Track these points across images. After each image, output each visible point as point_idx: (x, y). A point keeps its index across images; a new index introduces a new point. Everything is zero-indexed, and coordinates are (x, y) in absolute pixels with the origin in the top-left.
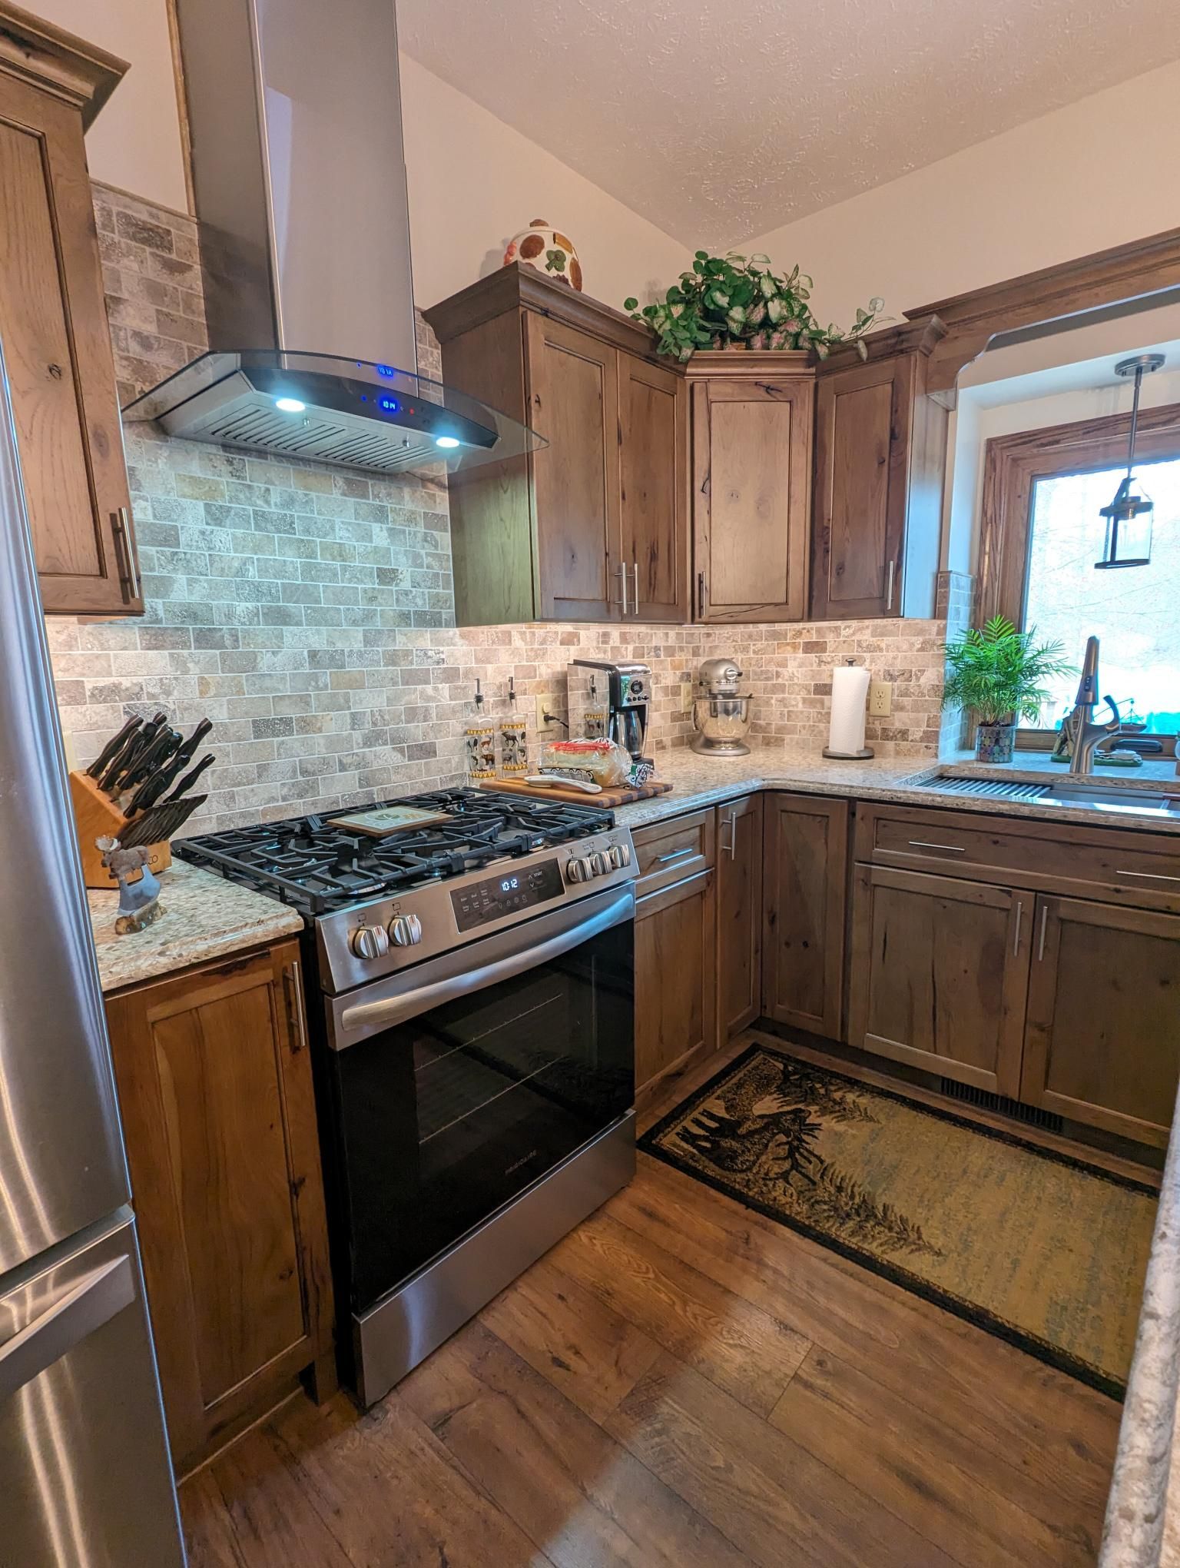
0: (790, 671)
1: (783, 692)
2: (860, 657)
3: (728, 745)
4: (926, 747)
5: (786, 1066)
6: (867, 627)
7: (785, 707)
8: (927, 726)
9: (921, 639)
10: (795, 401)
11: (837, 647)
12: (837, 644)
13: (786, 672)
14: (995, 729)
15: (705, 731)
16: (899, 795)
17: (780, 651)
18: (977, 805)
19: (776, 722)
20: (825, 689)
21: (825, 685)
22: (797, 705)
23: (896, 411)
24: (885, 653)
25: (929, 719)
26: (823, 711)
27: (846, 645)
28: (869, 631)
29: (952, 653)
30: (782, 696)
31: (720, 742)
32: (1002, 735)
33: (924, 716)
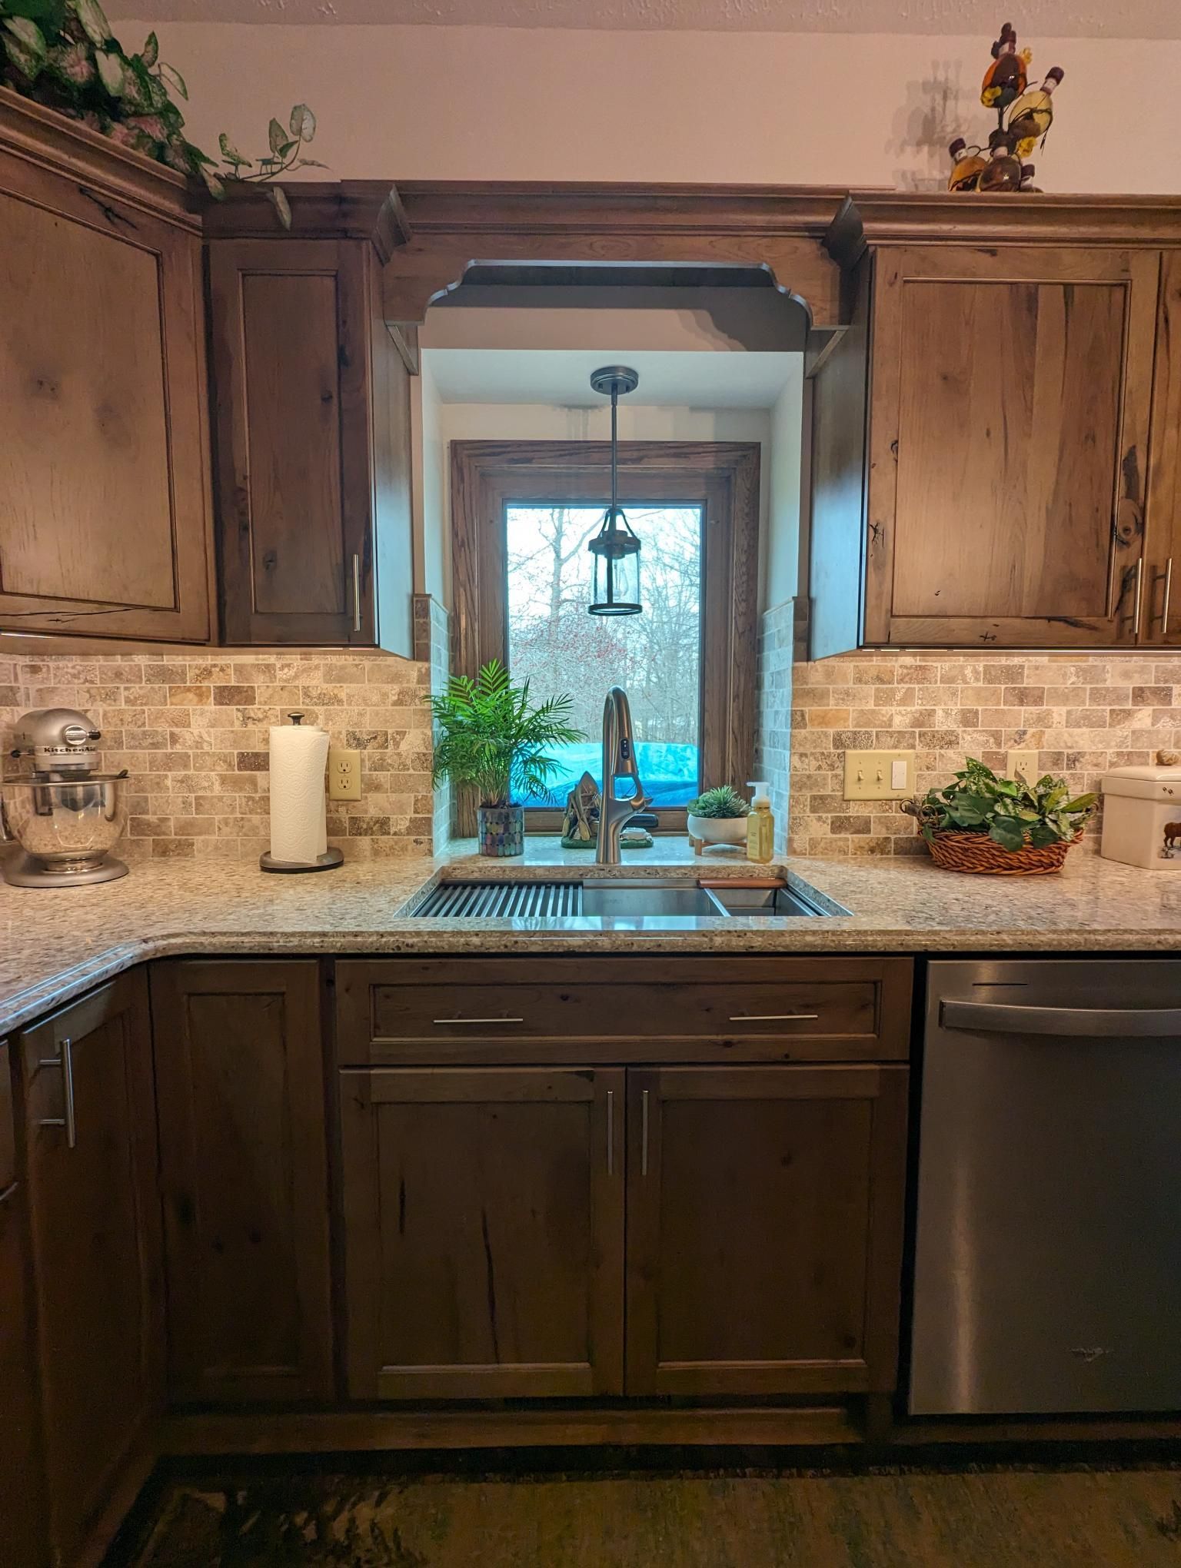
0: (196, 732)
1: (186, 766)
2: (312, 712)
3: (79, 865)
4: (416, 841)
5: (230, 1496)
6: (317, 667)
7: (191, 789)
8: (416, 812)
9: (396, 688)
10: (165, 256)
11: (271, 697)
12: (270, 691)
13: (188, 735)
14: (503, 811)
15: (26, 843)
16: (410, 941)
17: (174, 701)
18: (535, 943)
19: (176, 816)
20: (258, 762)
21: (256, 755)
22: (211, 788)
23: (345, 322)
24: (345, 707)
25: (417, 801)
26: (257, 796)
27: (285, 694)
28: (319, 674)
29: (441, 708)
30: (183, 773)
31: (63, 861)
32: (512, 820)
33: (410, 797)
